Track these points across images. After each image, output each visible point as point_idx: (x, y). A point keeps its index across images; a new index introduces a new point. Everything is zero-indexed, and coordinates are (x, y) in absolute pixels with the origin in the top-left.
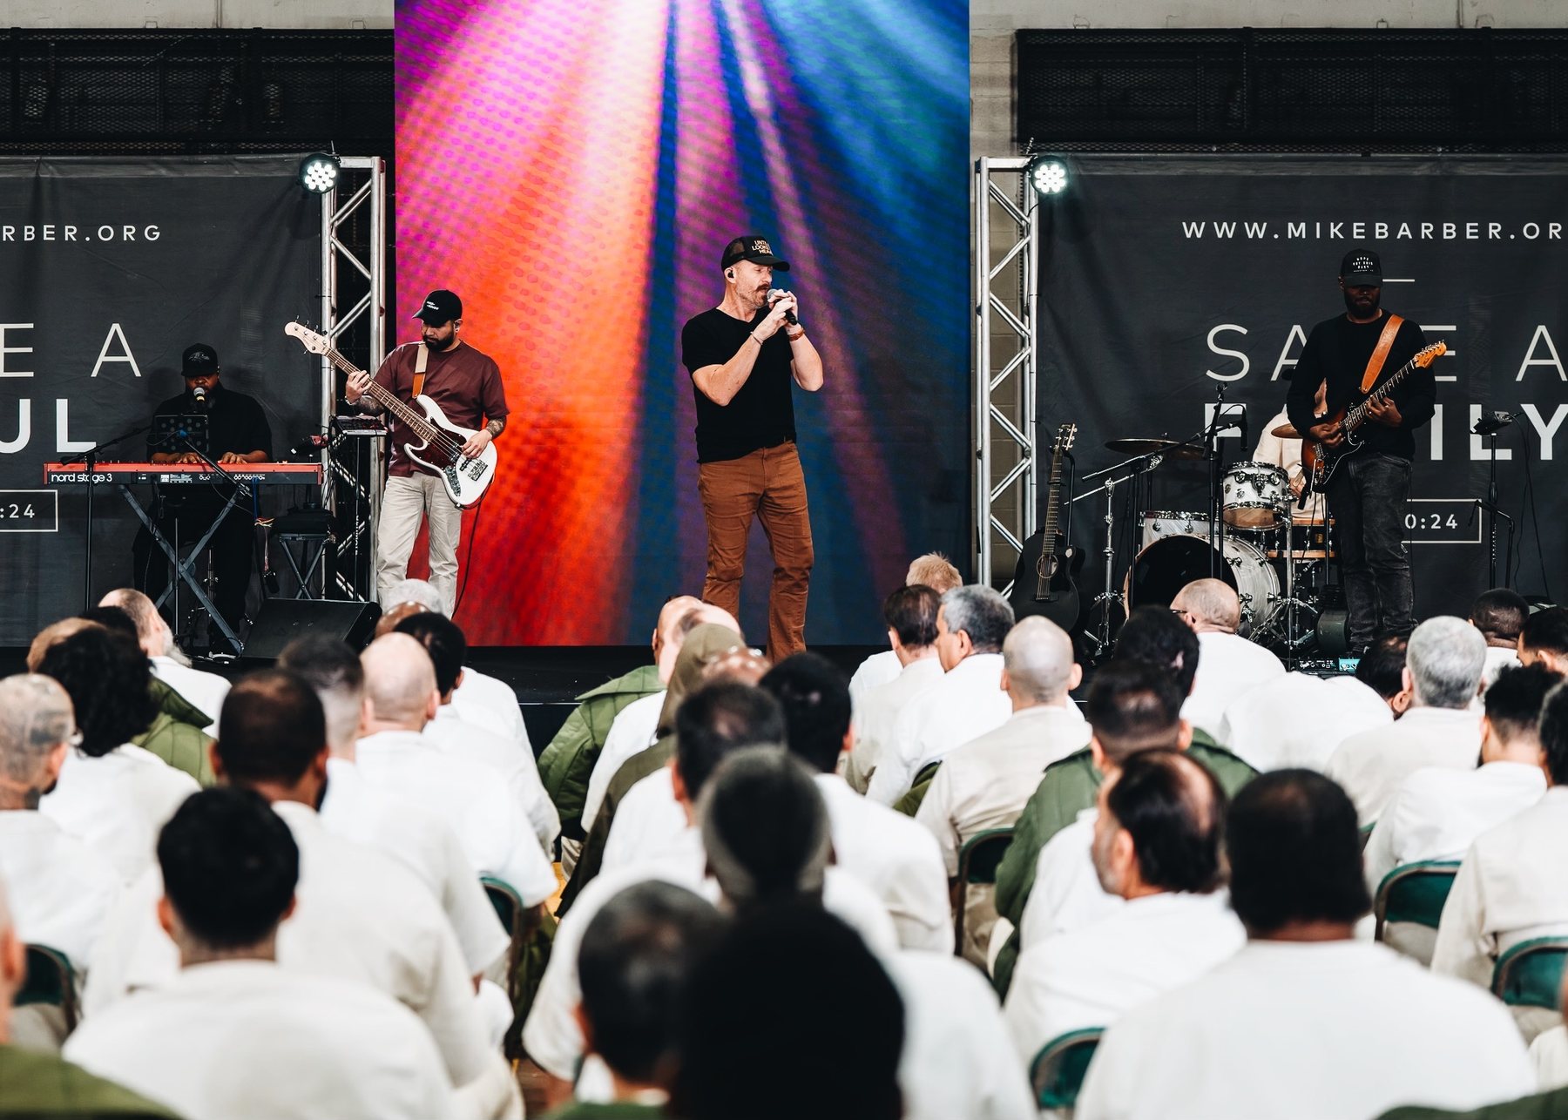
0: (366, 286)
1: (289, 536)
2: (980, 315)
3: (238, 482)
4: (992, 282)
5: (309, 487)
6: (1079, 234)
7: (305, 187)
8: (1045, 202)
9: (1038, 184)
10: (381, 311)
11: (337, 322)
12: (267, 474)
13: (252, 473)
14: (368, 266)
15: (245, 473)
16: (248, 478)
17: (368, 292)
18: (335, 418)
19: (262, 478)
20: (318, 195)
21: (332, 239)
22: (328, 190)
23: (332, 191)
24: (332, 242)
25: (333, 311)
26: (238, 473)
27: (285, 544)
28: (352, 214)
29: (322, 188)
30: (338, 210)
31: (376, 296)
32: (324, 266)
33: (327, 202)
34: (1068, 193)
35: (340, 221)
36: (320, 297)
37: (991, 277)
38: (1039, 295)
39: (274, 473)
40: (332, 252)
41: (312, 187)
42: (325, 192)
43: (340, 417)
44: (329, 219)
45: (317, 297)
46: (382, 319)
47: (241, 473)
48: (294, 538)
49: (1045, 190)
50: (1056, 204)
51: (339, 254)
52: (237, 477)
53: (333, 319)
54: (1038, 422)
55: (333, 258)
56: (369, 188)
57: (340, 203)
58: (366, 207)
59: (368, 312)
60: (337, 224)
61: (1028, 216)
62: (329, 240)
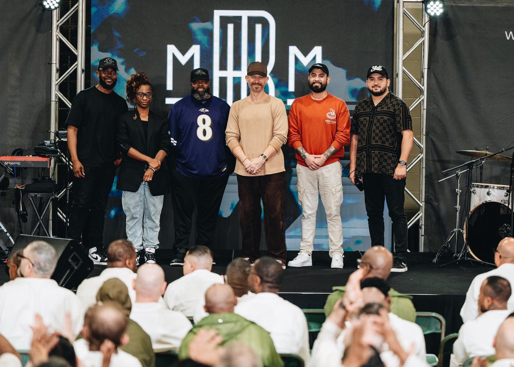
0: (74, 58)
1: (33, 194)
2: (397, 77)
3: (7, 166)
4: (404, 61)
5: (43, 169)
6: (450, 37)
7: (44, 7)
8: (433, 20)
9: (429, 11)
10: (83, 71)
11: (60, 77)
12: (22, 162)
13: (14, 161)
14: (76, 47)
15: (10, 161)
16: (12, 164)
17: (76, 61)
18: (58, 132)
19: (19, 164)
20: (50, 10)
21: (57, 33)
22: (56, 8)
23: (58, 9)
24: (57, 35)
25: (57, 70)
26: (6, 161)
27: (31, 198)
28: (68, 19)
29: (53, 7)
30: (61, 18)
31: (80, 64)
32: (53, 48)
33: (55, 14)
34: (445, 15)
35: (62, 23)
36: (50, 64)
37: (404, 58)
38: (429, 68)
39: (25, 161)
40: (57, 39)
41: (47, 7)
42: (54, 10)
43: (60, 132)
44: (56, 23)
45: (49, 64)
46: (83, 75)
47: (8, 161)
48: (36, 196)
49: (432, 14)
50: (439, 20)
51: (61, 42)
52: (6, 163)
53: (58, 75)
54: (427, 135)
55: (58, 43)
56: (77, 6)
57: (61, 15)
58: (75, 15)
59: (75, 71)
60: (60, 25)
61: (424, 27)
62: (56, 33)
